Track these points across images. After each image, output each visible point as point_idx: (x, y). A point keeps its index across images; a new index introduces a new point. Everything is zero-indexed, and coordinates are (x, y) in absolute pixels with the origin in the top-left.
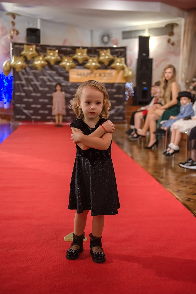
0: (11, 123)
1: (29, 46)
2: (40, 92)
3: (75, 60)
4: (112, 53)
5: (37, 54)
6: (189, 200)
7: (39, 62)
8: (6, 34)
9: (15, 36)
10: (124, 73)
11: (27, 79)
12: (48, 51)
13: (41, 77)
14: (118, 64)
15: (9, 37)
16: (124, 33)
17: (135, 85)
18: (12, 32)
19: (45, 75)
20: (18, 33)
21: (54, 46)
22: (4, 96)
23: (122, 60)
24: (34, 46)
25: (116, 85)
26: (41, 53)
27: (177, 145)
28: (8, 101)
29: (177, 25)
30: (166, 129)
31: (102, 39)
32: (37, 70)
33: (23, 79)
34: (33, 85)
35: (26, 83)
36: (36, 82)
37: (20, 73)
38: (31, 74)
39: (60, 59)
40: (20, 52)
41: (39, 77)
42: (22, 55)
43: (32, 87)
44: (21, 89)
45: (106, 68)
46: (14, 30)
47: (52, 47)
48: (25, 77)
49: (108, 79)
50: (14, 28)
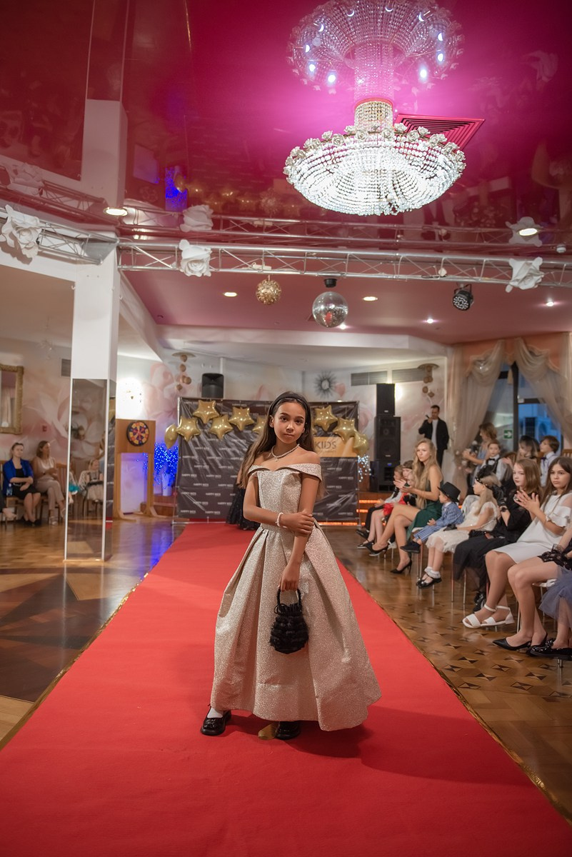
0: (173, 523)
1: (207, 402)
2: (220, 471)
4: (335, 413)
5: (218, 414)
6: (452, 668)
7: (220, 426)
8: (171, 382)
9: (184, 385)
10: (354, 441)
11: (200, 452)
12: (234, 408)
13: (223, 449)
14: (344, 428)
15: (176, 388)
16: (353, 376)
17: (373, 460)
18: (181, 380)
19: (229, 447)
20: (189, 381)
21: (243, 402)
22: (163, 475)
23: (352, 422)
24: (214, 402)
25: (341, 460)
26: (223, 413)
27: (436, 571)
28: (169, 485)
29: (437, 366)
30: (419, 542)
31: (320, 385)
32: (218, 438)
33: (195, 452)
34: (210, 461)
35: (199, 458)
36: (214, 457)
37: (190, 443)
38: (208, 444)
39: (253, 422)
40: (192, 411)
41: (220, 449)
42: (194, 416)
43: (208, 464)
44: (191, 468)
45: (326, 434)
46: (184, 377)
47: (242, 403)
48: (198, 448)
49: (328, 452)
50: (184, 374)
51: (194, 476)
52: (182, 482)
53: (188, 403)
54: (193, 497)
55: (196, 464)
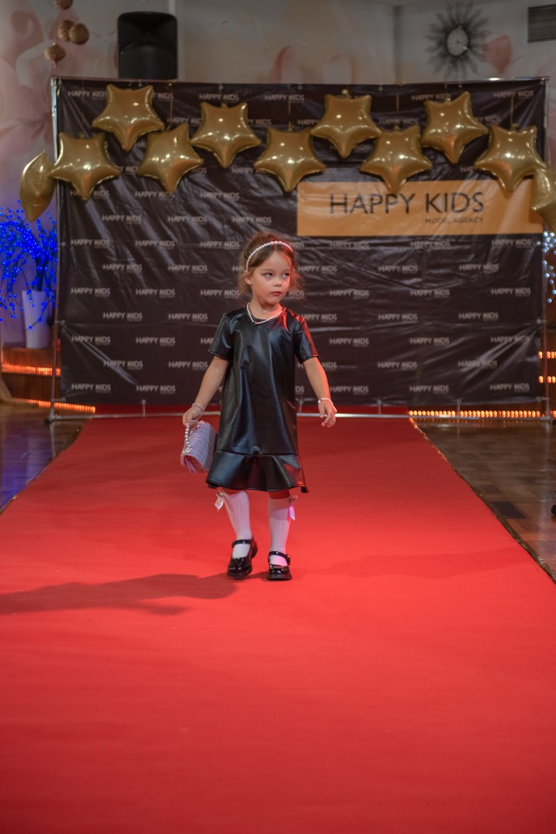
0: (52, 416)
1: (129, 91)
2: (172, 280)
3: (322, 145)
4: (478, 111)
5: (162, 124)
7: (168, 156)
8: (35, 40)
9: (70, 48)
10: (534, 193)
11: (117, 229)
12: (206, 108)
13: (177, 219)
14: (508, 155)
15: (47, 56)
16: (534, 12)
18: (61, 35)
19: (194, 213)
20: (82, 36)
21: (229, 88)
22: (24, 293)
23: (526, 138)
24: (149, 91)
25: (498, 243)
26: (176, 120)
28: (40, 320)
31: (443, 43)
32: (164, 189)
33: (101, 229)
34: (142, 252)
35: (115, 244)
36: (155, 241)
37: (91, 207)
38: (136, 204)
39: (258, 142)
40: (91, 118)
41: (169, 219)
42: (97, 130)
43: (139, 260)
44: (94, 272)
45: (455, 173)
46: (68, 24)
47: (224, 92)
48: (111, 218)
49: (463, 221)
50: (67, 15)
51: (100, 291)
52: (73, 310)
53: (77, 93)
54: (102, 347)
55: (108, 262)
